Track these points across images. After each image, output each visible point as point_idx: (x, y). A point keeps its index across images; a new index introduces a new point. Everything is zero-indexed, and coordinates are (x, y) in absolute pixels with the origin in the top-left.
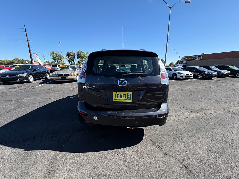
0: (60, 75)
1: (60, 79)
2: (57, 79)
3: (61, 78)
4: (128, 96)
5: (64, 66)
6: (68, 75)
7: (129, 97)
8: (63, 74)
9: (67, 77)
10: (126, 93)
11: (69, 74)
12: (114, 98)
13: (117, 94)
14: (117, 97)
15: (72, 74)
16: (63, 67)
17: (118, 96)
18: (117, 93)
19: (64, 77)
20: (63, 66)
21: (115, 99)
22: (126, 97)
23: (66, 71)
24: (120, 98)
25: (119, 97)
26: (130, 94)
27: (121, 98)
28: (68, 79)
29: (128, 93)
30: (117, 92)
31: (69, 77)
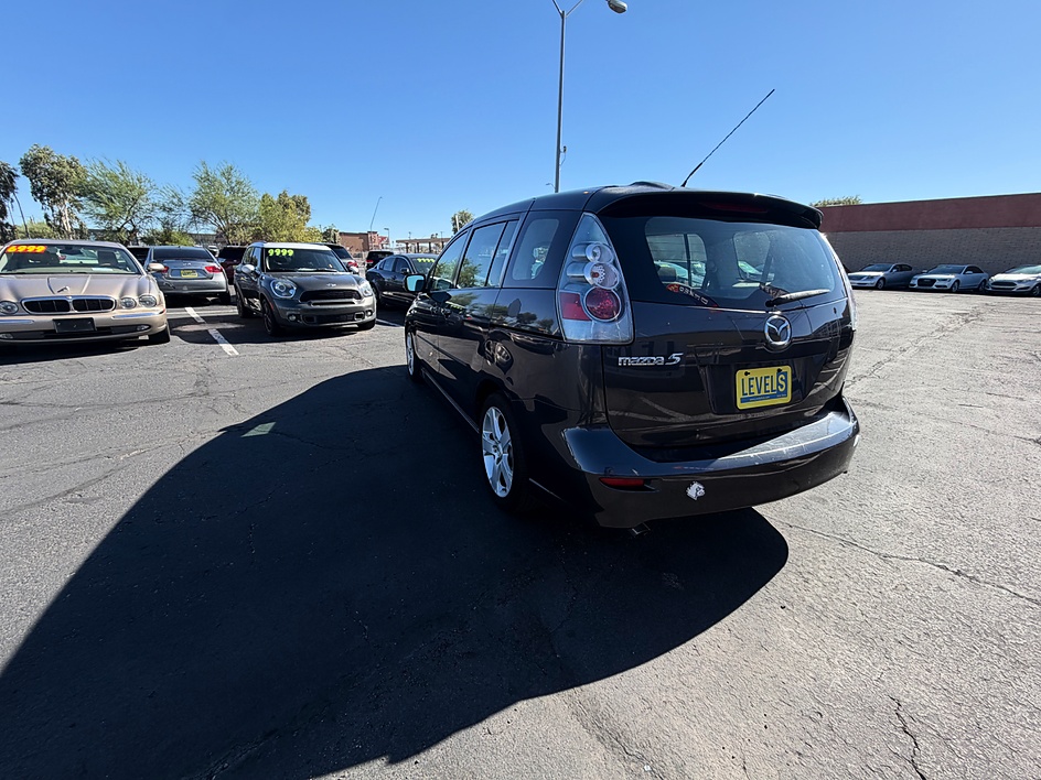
0: (36, 306)
1: (48, 333)
2: (17, 334)
3: (52, 327)
4: (778, 384)
5: (40, 249)
6: (106, 304)
7: (782, 387)
8: (70, 300)
9: (99, 317)
10: (772, 371)
11: (115, 297)
12: (739, 396)
13: (747, 378)
14: (747, 391)
15: (133, 296)
16: (34, 253)
17: (751, 386)
18: (747, 374)
19: (74, 315)
20: (31, 249)
21: (743, 401)
22: (775, 388)
23: (81, 278)
24: (756, 394)
25: (754, 390)
26: (785, 374)
27: (759, 392)
28: (106, 329)
29: (779, 371)
30: (748, 371)
31: (117, 312)
